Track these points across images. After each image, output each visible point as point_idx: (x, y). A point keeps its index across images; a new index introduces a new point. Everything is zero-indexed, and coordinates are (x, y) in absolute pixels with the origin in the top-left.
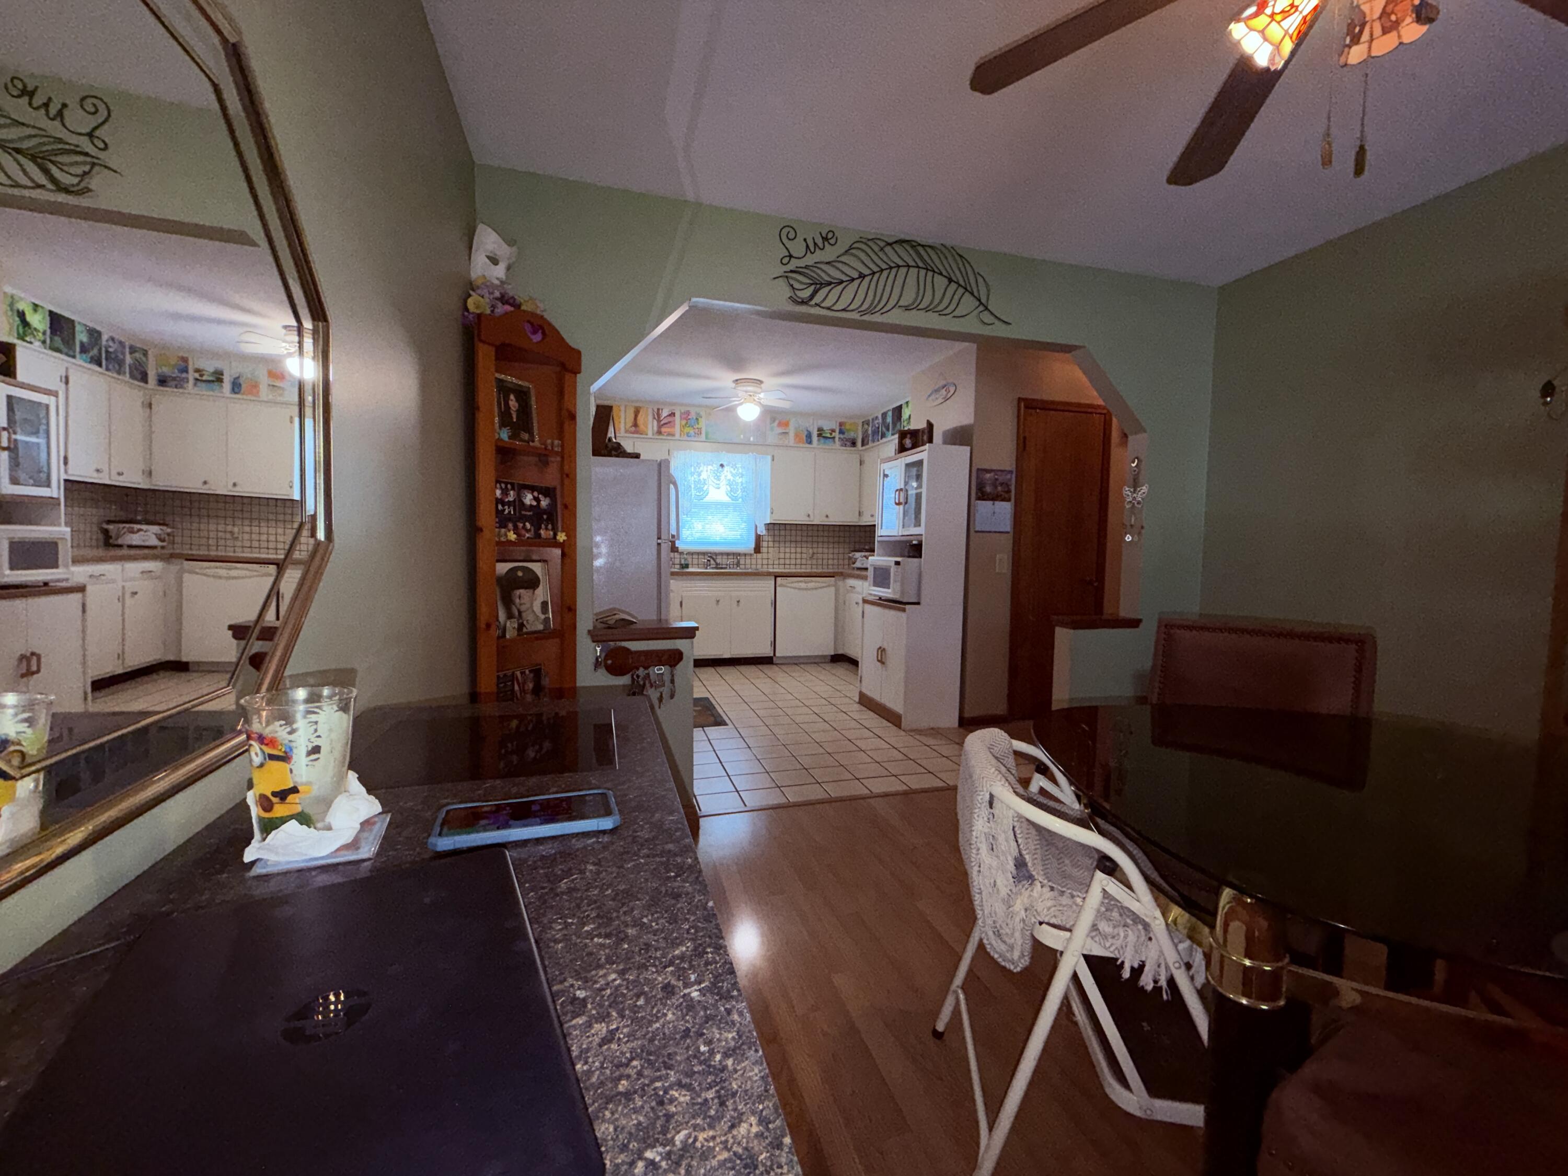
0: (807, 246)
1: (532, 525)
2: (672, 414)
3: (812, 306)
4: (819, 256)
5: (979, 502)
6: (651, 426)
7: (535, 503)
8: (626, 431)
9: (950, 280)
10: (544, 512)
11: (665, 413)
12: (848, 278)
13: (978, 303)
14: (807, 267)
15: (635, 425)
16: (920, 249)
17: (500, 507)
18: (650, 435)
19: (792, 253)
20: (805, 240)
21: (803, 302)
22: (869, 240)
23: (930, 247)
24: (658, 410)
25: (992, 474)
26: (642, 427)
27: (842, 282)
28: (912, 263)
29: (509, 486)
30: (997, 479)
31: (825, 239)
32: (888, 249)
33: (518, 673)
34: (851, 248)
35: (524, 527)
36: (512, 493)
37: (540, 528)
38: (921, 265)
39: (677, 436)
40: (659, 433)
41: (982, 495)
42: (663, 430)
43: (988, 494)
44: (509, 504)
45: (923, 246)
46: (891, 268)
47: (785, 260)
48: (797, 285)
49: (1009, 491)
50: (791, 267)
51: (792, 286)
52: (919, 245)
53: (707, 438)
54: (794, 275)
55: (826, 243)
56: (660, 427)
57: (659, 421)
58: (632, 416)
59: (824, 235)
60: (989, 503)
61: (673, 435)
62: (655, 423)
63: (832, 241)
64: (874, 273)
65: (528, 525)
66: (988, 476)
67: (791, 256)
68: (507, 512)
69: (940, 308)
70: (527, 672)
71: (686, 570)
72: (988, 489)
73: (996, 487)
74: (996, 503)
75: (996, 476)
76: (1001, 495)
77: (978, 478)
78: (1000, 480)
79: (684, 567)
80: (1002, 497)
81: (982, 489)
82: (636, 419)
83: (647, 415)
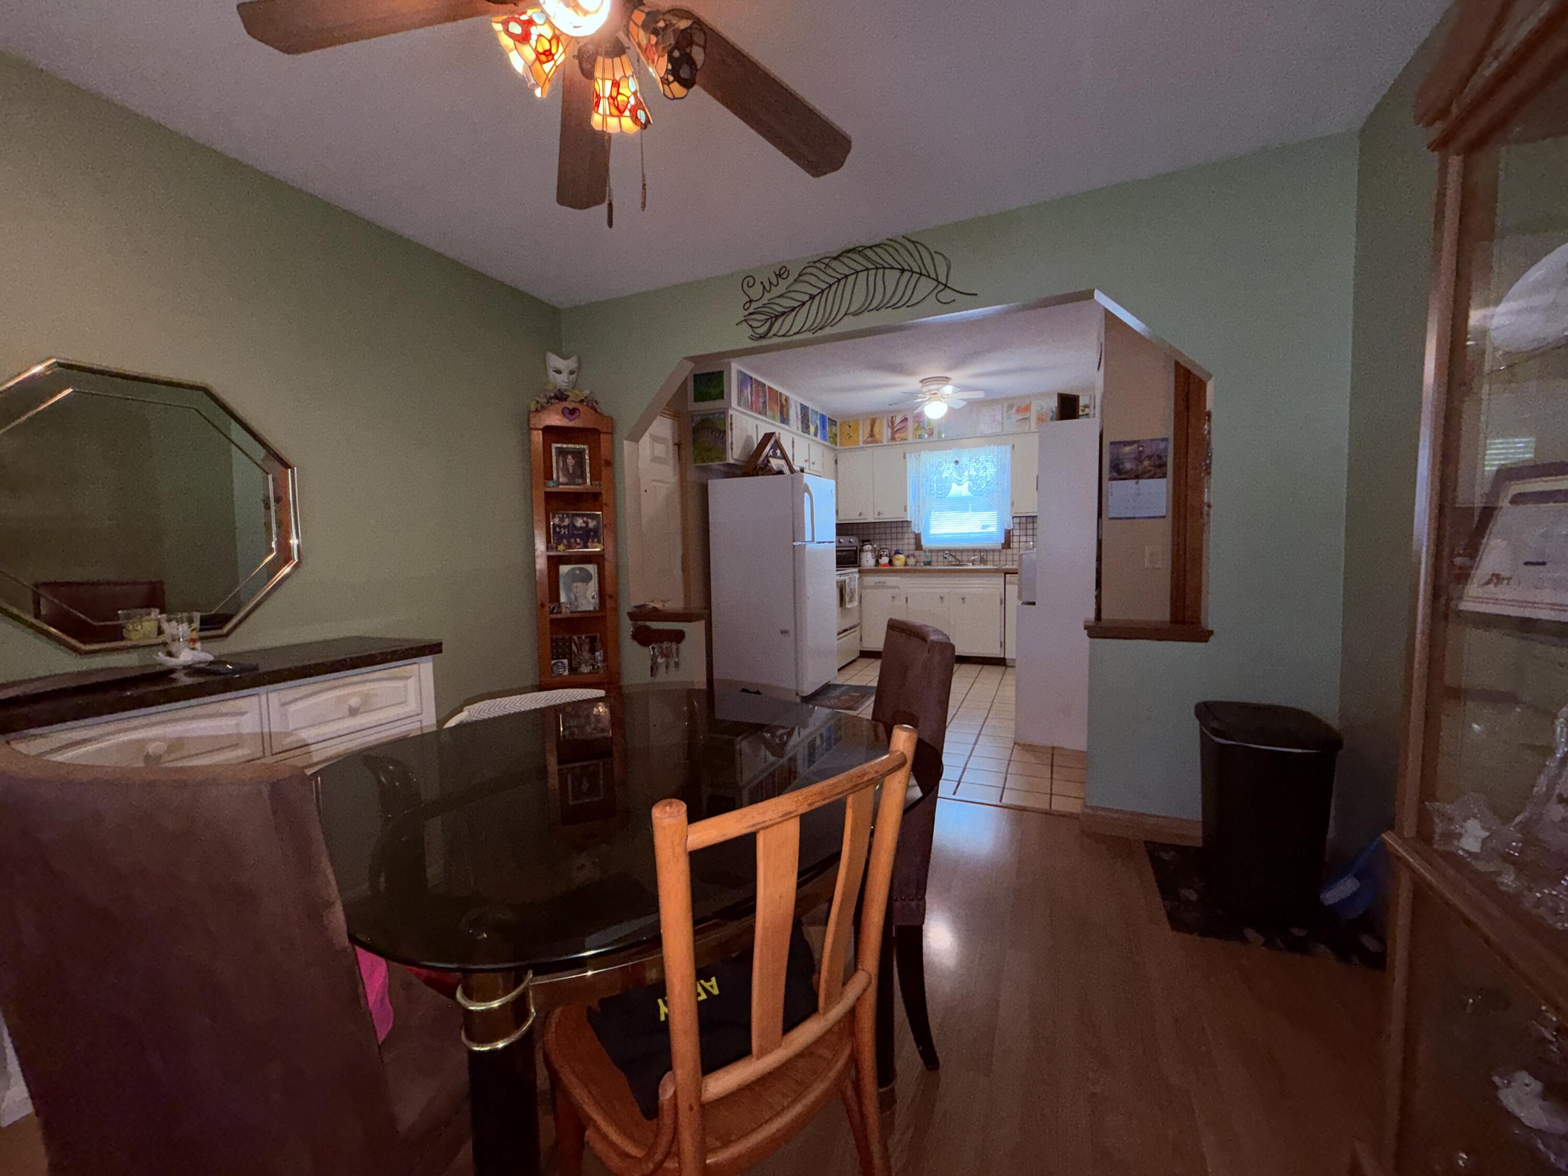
0: (764, 287)
1: (581, 539)
2: (906, 420)
3: (771, 337)
4: (776, 291)
5: (1114, 482)
6: (886, 433)
7: (584, 525)
8: (864, 442)
9: (903, 271)
10: (591, 530)
11: (898, 420)
12: (800, 303)
13: (936, 283)
14: (764, 306)
15: (872, 435)
16: (868, 252)
17: (558, 530)
19: (752, 298)
20: (762, 283)
21: (763, 337)
22: (815, 262)
23: (876, 246)
24: (892, 417)
25: (1135, 446)
26: (878, 436)
27: (794, 309)
28: (859, 268)
29: (565, 516)
30: (1140, 452)
31: (779, 276)
32: (834, 264)
33: (575, 637)
34: (800, 275)
35: (576, 542)
36: (567, 520)
37: (588, 541)
38: (870, 266)
39: (910, 440)
40: (893, 439)
41: (1119, 472)
42: (897, 436)
43: (1127, 472)
44: (565, 527)
45: (870, 247)
46: (839, 280)
47: (747, 306)
48: (755, 324)
49: (1163, 465)
50: (751, 310)
51: (751, 326)
52: (866, 248)
53: (939, 437)
54: (752, 317)
55: (780, 280)
56: (893, 433)
57: (893, 428)
58: (869, 428)
59: (777, 273)
60: (1131, 483)
61: (906, 439)
62: (890, 430)
63: (785, 276)
64: (823, 291)
65: (578, 540)
66: (1127, 449)
67: (751, 301)
68: (562, 532)
69: (894, 300)
70: (583, 637)
71: (928, 567)
72: (1128, 466)
73: (1141, 462)
74: (1142, 482)
75: (1141, 449)
76: (1150, 470)
77: (1112, 454)
78: (1148, 452)
79: (925, 565)
80: (1152, 473)
81: (1121, 467)
82: (872, 430)
83: (882, 424)
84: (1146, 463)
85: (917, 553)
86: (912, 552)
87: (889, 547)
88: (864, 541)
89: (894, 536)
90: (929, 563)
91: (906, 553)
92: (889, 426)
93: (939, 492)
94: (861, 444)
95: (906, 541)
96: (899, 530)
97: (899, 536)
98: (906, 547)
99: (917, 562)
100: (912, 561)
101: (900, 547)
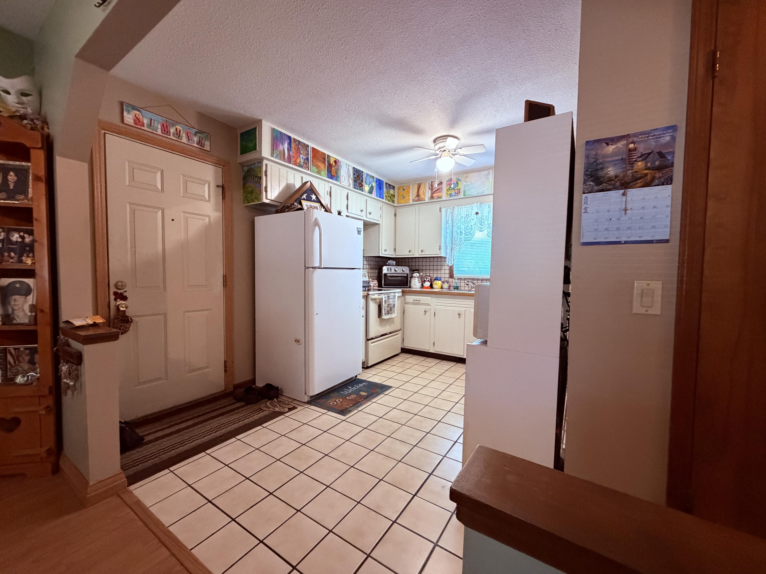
1: (15, 254)
2: (441, 183)
5: (589, 195)
6: (428, 193)
7: (20, 240)
8: (414, 200)
10: (27, 245)
11: (436, 184)
15: (418, 195)
18: (427, 200)
24: (432, 182)
25: (623, 142)
26: (422, 196)
29: (1, 230)
30: (631, 151)
35: (9, 256)
36: (2, 234)
37: (22, 256)
39: (444, 198)
40: (432, 197)
41: (597, 181)
42: (435, 195)
43: (610, 179)
49: (667, 167)
53: (464, 195)
56: (432, 194)
57: (432, 190)
58: (416, 190)
61: (441, 197)
62: (430, 192)
65: (12, 254)
66: (611, 148)
71: (456, 291)
72: (611, 171)
73: (632, 164)
74: (631, 192)
75: (632, 146)
76: (646, 175)
77: (587, 157)
78: (642, 148)
79: (454, 289)
80: (649, 177)
81: (601, 173)
82: (418, 192)
83: (425, 188)
84: (640, 164)
85: (450, 280)
86: (446, 279)
87: (431, 275)
88: (414, 271)
89: (435, 267)
90: (457, 288)
91: (443, 279)
92: (429, 189)
93: (466, 237)
94: (411, 202)
95: (443, 271)
96: (439, 263)
97: (439, 267)
98: (443, 276)
99: (450, 286)
100: (446, 286)
101: (439, 276)
